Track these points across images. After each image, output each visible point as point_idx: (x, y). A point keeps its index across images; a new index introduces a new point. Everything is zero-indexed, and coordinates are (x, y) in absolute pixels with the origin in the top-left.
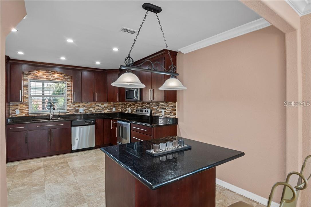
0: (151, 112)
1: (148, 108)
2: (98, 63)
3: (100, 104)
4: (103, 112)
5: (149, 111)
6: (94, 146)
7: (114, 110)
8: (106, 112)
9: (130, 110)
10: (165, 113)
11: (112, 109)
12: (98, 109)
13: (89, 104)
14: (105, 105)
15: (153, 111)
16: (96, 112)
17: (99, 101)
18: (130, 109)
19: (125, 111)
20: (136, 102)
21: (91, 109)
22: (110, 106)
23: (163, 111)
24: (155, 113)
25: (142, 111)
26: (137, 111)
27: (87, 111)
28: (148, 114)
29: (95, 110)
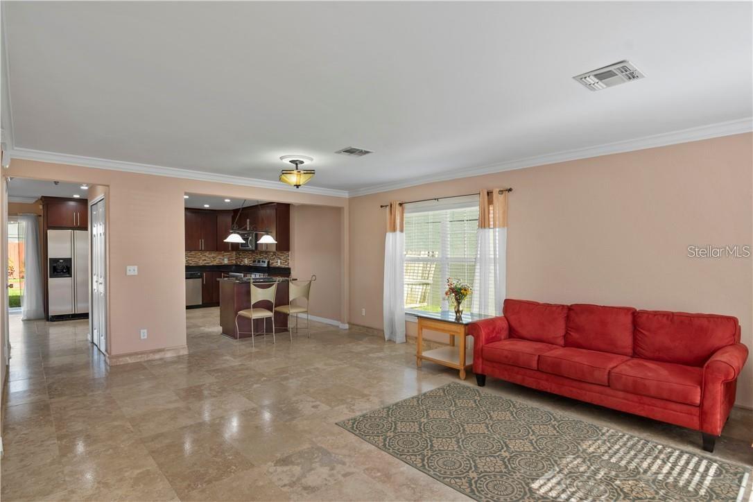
0: (269, 262)
1: (266, 258)
2: (207, 206)
3: (207, 254)
4: (211, 264)
5: (266, 261)
6: (201, 303)
7: (226, 262)
8: (215, 263)
9: (246, 262)
10: (281, 262)
11: (223, 260)
12: (205, 260)
13: (193, 253)
14: (213, 255)
15: (271, 262)
16: (201, 263)
17: (206, 250)
18: (246, 259)
19: (240, 262)
20: (252, 251)
21: (196, 260)
22: (220, 257)
23: (279, 261)
24: (272, 263)
25: (259, 262)
26: (254, 261)
27: (191, 262)
28: (266, 265)
29: (201, 261)
